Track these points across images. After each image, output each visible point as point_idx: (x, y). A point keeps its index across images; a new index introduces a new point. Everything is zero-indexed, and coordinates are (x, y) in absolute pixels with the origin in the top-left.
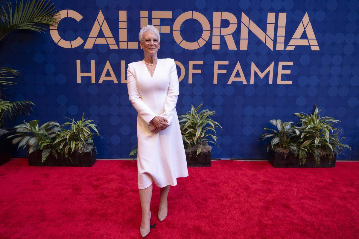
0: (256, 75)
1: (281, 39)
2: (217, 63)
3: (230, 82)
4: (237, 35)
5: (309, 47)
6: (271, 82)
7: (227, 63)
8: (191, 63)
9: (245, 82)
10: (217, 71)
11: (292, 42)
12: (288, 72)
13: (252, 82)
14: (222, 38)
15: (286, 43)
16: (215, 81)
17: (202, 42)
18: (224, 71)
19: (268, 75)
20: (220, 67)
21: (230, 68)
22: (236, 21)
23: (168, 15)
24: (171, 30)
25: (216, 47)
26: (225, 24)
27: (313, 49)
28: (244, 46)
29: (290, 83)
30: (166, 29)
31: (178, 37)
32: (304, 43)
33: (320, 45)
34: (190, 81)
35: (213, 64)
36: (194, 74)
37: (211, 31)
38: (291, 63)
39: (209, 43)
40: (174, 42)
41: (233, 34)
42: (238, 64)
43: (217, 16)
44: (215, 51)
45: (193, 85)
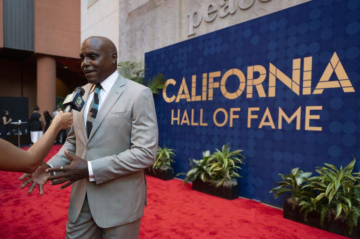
0: (284, 120)
1: (307, 84)
2: (250, 110)
3: (260, 127)
4: (266, 84)
5: (340, 89)
6: (298, 127)
7: (257, 109)
8: (232, 110)
9: (273, 127)
10: (250, 117)
11: (319, 85)
12: (317, 117)
13: (280, 127)
14: (254, 87)
15: (313, 87)
16: (249, 126)
17: (239, 93)
18: (256, 117)
19: (295, 120)
20: (253, 113)
21: (260, 114)
22: (265, 72)
23: (218, 74)
24: (220, 86)
25: (249, 96)
26: (256, 75)
27: (346, 90)
28: (272, 93)
29: (320, 129)
30: (216, 85)
31: (223, 90)
32: (334, 84)
33: (354, 85)
34: (231, 125)
35: (247, 110)
36: (234, 119)
37: (246, 82)
38: (320, 108)
39: (244, 93)
40: (221, 94)
41: (263, 83)
42: (267, 109)
43: (250, 70)
44: (249, 99)
45: (233, 128)
